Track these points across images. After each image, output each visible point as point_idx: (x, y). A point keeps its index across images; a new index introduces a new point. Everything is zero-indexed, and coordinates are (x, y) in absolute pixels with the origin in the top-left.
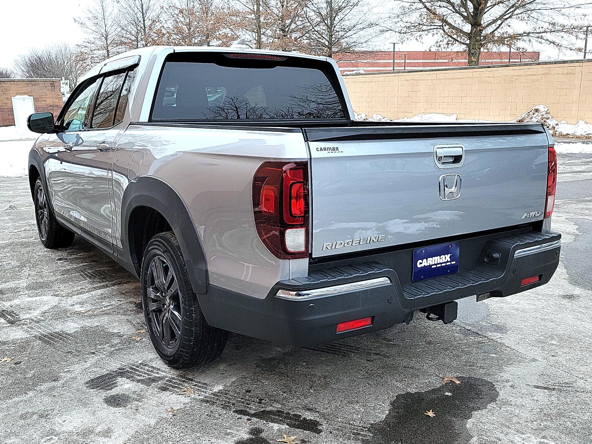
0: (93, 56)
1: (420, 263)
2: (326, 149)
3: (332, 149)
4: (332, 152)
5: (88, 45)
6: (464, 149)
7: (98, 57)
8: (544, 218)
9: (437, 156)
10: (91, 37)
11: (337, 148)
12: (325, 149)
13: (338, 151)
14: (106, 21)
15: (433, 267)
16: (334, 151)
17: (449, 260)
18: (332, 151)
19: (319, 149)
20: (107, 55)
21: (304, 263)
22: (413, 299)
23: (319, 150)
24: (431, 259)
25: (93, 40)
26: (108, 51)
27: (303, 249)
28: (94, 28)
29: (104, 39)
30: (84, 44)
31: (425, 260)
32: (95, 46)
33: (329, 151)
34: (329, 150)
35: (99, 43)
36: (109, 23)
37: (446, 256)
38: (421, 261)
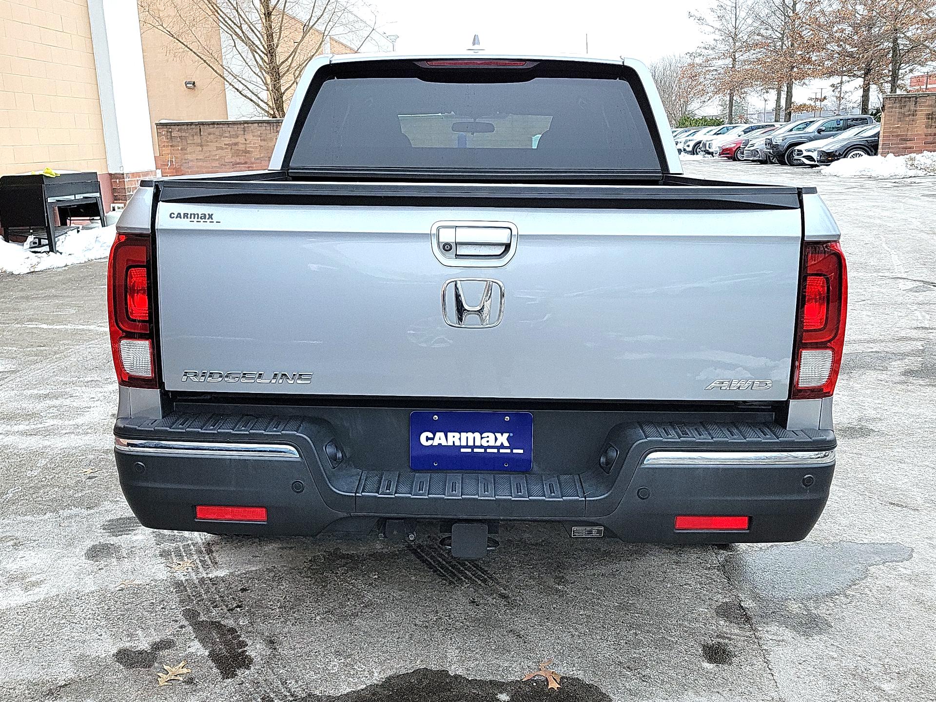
0: (710, 68)
1: (428, 439)
2: (189, 216)
3: (200, 216)
4: (197, 222)
5: (705, 52)
6: (515, 232)
7: (716, 70)
8: (789, 397)
9: (439, 243)
10: (710, 40)
11: (211, 216)
12: (186, 215)
13: (210, 220)
14: (738, 10)
15: (463, 450)
16: (204, 220)
17: (506, 444)
18: (199, 220)
19: (175, 216)
20: (731, 66)
21: (153, 396)
22: (353, 496)
23: (173, 217)
24: (457, 435)
25: (713, 43)
26: (734, 60)
27: (149, 374)
28: (718, 25)
29: (731, 40)
30: (699, 51)
31: (438, 434)
32: (714, 53)
33: (192, 219)
34: (194, 218)
35: (722, 47)
36: (742, 14)
37: (498, 435)
38: (430, 435)
